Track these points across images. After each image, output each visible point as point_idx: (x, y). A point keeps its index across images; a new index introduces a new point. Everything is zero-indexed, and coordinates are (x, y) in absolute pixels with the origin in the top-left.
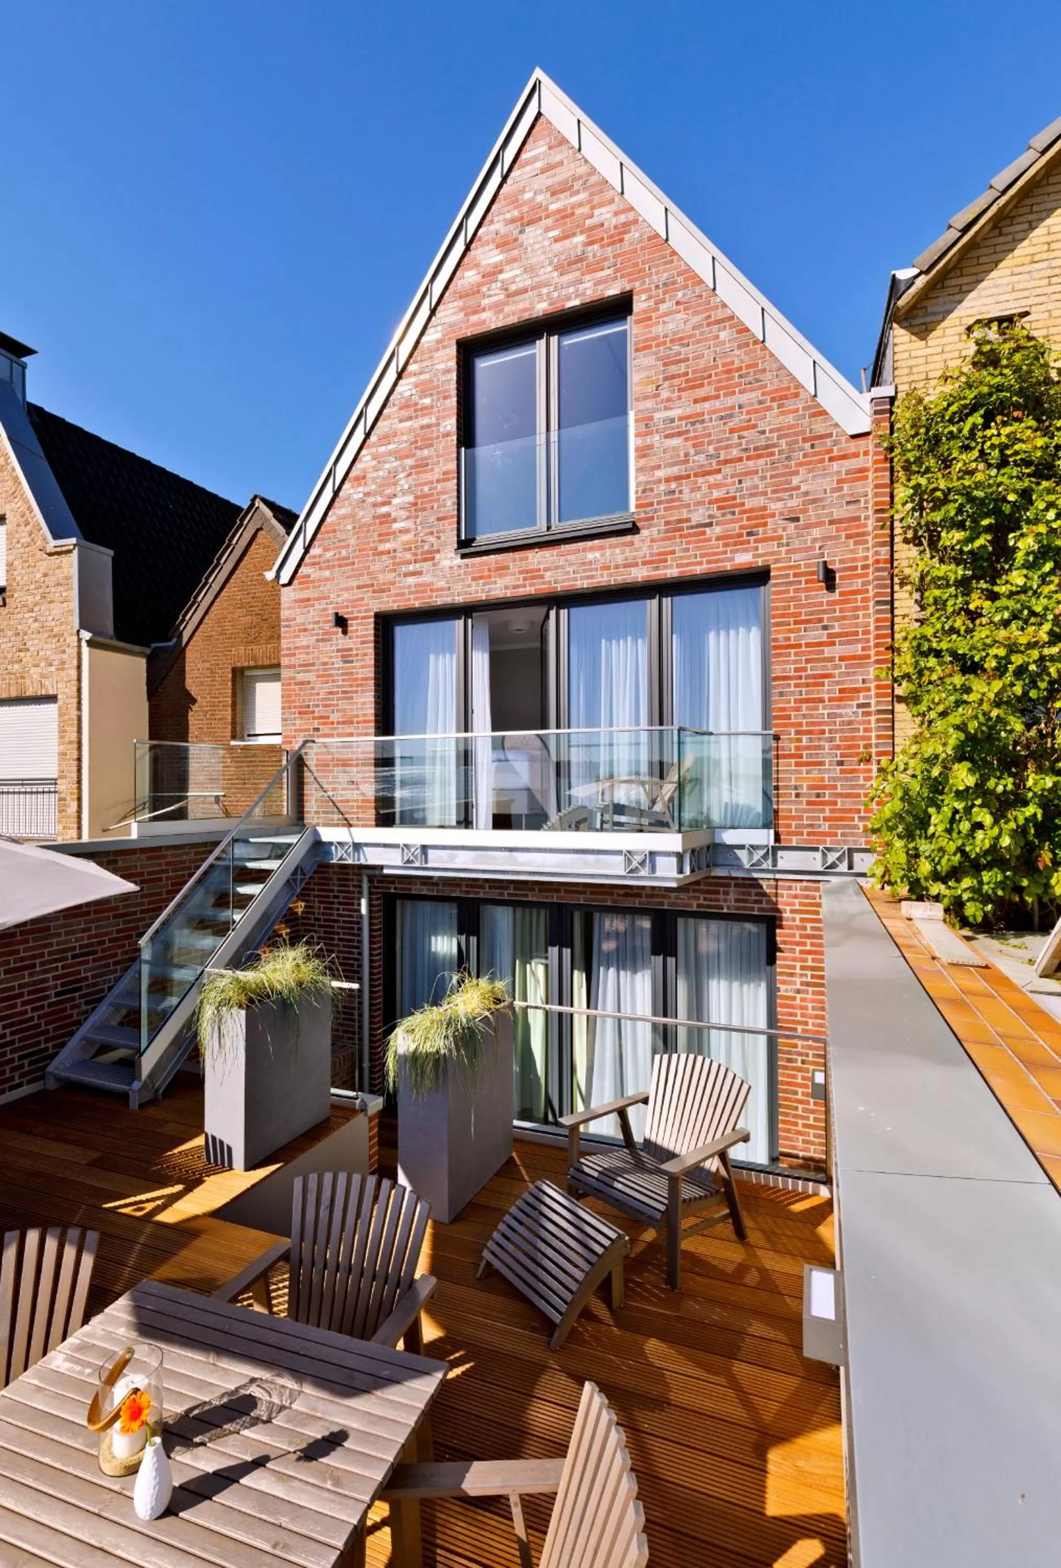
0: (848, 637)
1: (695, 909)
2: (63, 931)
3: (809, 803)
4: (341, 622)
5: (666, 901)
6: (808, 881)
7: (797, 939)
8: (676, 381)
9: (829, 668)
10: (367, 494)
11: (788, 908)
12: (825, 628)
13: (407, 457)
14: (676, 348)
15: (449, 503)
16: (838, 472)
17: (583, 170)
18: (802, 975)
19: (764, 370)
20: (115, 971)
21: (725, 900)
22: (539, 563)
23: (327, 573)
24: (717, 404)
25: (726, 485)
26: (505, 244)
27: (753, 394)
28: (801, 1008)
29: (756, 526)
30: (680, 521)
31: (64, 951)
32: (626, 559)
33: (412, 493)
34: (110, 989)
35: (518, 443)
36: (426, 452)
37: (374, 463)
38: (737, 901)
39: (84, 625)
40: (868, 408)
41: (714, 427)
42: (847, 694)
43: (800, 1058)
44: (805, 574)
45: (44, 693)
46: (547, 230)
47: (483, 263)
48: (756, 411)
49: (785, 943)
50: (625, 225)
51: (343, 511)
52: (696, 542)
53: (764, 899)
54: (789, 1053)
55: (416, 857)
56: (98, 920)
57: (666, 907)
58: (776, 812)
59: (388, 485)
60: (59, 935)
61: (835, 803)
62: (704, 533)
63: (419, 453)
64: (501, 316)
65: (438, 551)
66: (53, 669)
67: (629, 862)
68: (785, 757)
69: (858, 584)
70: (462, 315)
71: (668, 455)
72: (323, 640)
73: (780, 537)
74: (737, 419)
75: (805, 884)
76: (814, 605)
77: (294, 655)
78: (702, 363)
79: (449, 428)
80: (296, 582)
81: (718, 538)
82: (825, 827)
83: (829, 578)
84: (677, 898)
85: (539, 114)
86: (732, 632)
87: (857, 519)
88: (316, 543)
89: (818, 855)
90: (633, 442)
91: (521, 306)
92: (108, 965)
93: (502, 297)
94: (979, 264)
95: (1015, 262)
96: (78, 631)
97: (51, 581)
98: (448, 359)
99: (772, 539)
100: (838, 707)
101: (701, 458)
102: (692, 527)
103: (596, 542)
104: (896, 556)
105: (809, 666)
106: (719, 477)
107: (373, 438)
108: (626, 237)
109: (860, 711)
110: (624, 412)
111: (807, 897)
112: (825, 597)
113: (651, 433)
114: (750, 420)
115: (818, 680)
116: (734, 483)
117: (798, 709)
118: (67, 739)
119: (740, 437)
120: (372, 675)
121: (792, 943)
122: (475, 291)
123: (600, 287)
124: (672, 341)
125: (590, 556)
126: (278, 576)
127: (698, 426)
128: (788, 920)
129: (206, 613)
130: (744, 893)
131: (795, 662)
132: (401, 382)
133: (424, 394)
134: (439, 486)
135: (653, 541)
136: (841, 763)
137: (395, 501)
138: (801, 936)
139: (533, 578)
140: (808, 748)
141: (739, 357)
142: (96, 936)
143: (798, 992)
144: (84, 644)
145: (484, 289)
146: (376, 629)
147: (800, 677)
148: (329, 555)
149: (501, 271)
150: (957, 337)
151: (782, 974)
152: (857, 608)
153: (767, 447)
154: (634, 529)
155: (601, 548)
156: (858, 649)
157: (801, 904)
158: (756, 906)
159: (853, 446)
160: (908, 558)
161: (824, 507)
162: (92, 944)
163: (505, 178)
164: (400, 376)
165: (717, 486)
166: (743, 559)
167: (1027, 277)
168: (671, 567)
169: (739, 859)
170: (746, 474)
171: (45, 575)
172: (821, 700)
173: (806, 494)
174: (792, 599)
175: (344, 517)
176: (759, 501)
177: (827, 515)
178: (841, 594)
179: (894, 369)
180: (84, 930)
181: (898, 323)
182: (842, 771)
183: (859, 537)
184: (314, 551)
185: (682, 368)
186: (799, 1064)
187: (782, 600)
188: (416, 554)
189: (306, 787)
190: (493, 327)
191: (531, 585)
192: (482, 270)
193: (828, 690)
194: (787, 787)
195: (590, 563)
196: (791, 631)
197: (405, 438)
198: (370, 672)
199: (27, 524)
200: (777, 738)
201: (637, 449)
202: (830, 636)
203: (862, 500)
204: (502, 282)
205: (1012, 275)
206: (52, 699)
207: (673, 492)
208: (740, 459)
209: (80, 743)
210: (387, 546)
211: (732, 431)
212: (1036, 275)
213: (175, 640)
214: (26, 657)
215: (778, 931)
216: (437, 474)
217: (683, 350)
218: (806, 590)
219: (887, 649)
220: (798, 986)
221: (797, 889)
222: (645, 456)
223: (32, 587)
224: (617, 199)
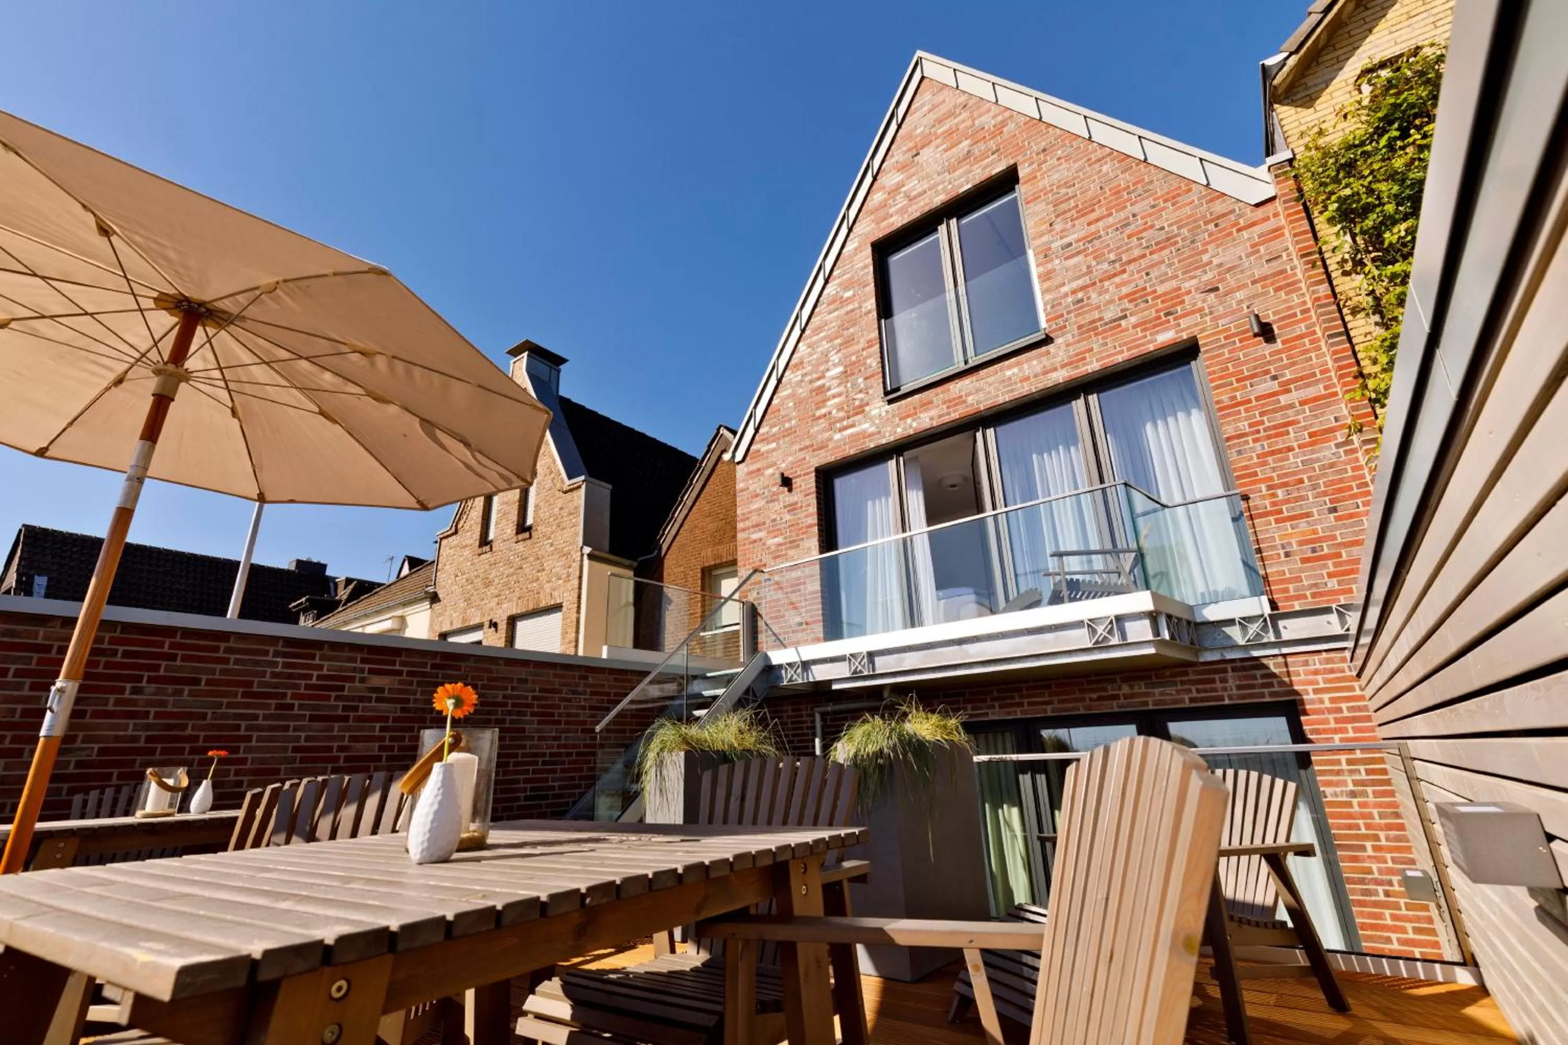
0: (1305, 380)
1: (1187, 704)
2: (536, 735)
3: (1305, 560)
4: (787, 482)
5: (1150, 700)
6: (1326, 651)
7: (1332, 725)
8: (1068, 215)
9: (1291, 415)
10: (805, 375)
11: (1310, 688)
12: (1275, 378)
13: (836, 338)
14: (1063, 191)
15: (874, 364)
16: (1249, 239)
17: (963, 98)
18: (1351, 772)
19: (1151, 182)
20: (579, 786)
21: (1225, 689)
22: (960, 391)
23: (774, 445)
24: (1111, 220)
25: (1135, 280)
26: (904, 167)
27: (1146, 202)
28: (1363, 816)
29: (1173, 306)
30: (1094, 322)
31: (536, 755)
32: (1045, 367)
33: (842, 364)
34: (574, 803)
35: (931, 304)
36: (851, 330)
37: (809, 350)
38: (1239, 687)
39: (586, 543)
40: (1268, 177)
41: (1112, 238)
42: (1318, 437)
43: (1380, 889)
44: (1237, 334)
45: (553, 603)
46: (937, 147)
47: (888, 185)
48: (1150, 215)
49: (1317, 732)
50: (1003, 121)
51: (785, 393)
52: (1112, 335)
53: (1275, 681)
54: (1362, 881)
55: (863, 667)
56: (569, 731)
57: (1151, 707)
58: (1266, 578)
59: (821, 364)
60: (532, 738)
61: (1339, 555)
62: (1120, 325)
63: (845, 332)
64: (906, 216)
65: (867, 404)
66: (561, 582)
67: (1093, 631)
68: (1261, 516)
69: (1302, 328)
70: (873, 225)
71: (1070, 273)
72: (772, 501)
73: (1201, 309)
74: (1132, 227)
75: (1324, 655)
76: (1255, 359)
77: (748, 518)
78: (1090, 194)
79: (869, 307)
80: (748, 458)
81: (1135, 327)
82: (1333, 584)
83: (1266, 332)
84: (1162, 694)
85: (923, 78)
86: (1170, 420)
87: (1283, 271)
88: (764, 423)
89: (1334, 617)
90: (1034, 271)
91: (922, 204)
92: (573, 778)
93: (905, 202)
94: (1350, 37)
95: (1390, 23)
96: (582, 548)
97: (565, 512)
98: (865, 259)
99: (1192, 313)
100: (1312, 452)
101: (1105, 266)
102: (1106, 324)
103: (1013, 360)
104: (1337, 290)
105: (1265, 418)
106: (1125, 276)
107: (808, 332)
108: (1005, 130)
109: (1341, 450)
110: (1024, 253)
111: (1332, 671)
112: (1265, 349)
113: (1052, 260)
114: (1146, 223)
115: (1281, 430)
116: (1142, 277)
117: (1264, 464)
118: (567, 641)
119: (1138, 239)
120: (816, 521)
121: (1325, 731)
122: (884, 205)
123: (987, 170)
124: (1058, 187)
125: (1008, 373)
126: (733, 456)
127: (1096, 242)
128: (1312, 702)
129: (681, 526)
130: (1246, 678)
131: (1247, 419)
132: (828, 286)
133: (846, 289)
134: (864, 353)
135: (1068, 345)
136: (1334, 510)
137: (828, 374)
138: (1337, 721)
139: (956, 405)
140: (1287, 501)
141: (1124, 179)
142: (565, 746)
143: (1353, 794)
144: (585, 557)
145: (891, 201)
146: (817, 482)
147: (1258, 432)
148: (775, 430)
149: (903, 186)
150: (1348, 95)
151: (1323, 773)
152: (1307, 351)
153: (1168, 239)
154: (1047, 340)
155: (1018, 364)
156: (1320, 389)
157: (1326, 681)
158: (1266, 691)
159: (1260, 212)
160: (1354, 288)
161: (1242, 272)
162: (560, 755)
163: (899, 126)
164: (827, 281)
165: (1124, 283)
166: (1165, 337)
167: (1409, 29)
168: (1091, 363)
169: (1229, 637)
170: (1152, 266)
171: (561, 509)
172: (1290, 449)
173: (1220, 265)
174: (1229, 360)
175: (788, 397)
176: (1173, 284)
177: (1249, 277)
178: (1284, 342)
179: (1286, 139)
180: (555, 739)
181: (1280, 103)
182: (1338, 519)
183: (1291, 287)
184: (761, 431)
185: (1072, 203)
186: (1382, 897)
187: (1218, 363)
188: (848, 412)
189: (760, 636)
190: (900, 225)
191: (954, 412)
192: (887, 189)
193: (1292, 437)
194: (1273, 548)
195: (1010, 378)
196: (1236, 390)
197: (834, 324)
198: (814, 520)
199: (551, 472)
200: (1246, 498)
201: (1039, 277)
202: (1281, 384)
203: (1284, 255)
204: (905, 192)
205: (1391, 33)
206: (557, 608)
207: (1082, 300)
208: (1144, 256)
209: (577, 641)
210: (823, 411)
211: (1129, 237)
212: (1416, 26)
213: (656, 552)
214: (543, 576)
215: (1303, 718)
216: (862, 343)
217: (1070, 191)
218: (1242, 348)
219: (1355, 377)
220: (1351, 787)
221: (1316, 662)
222: (1049, 279)
223: (551, 519)
224: (993, 108)
